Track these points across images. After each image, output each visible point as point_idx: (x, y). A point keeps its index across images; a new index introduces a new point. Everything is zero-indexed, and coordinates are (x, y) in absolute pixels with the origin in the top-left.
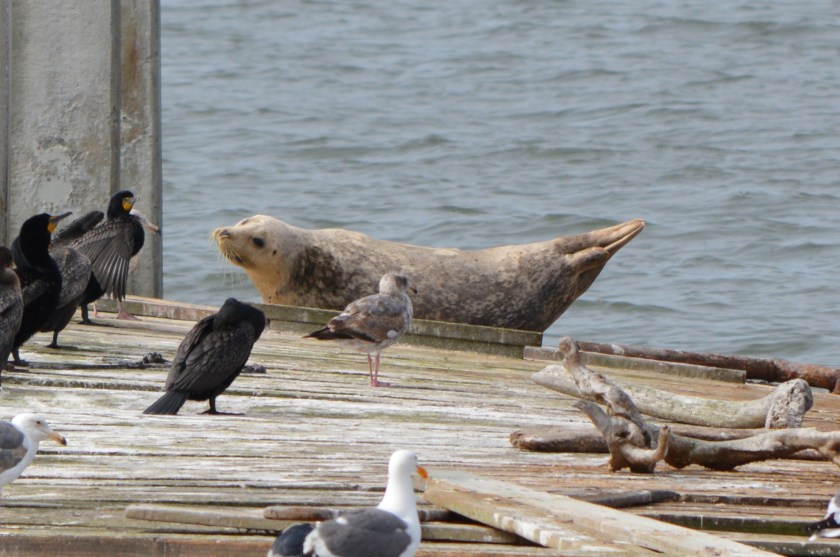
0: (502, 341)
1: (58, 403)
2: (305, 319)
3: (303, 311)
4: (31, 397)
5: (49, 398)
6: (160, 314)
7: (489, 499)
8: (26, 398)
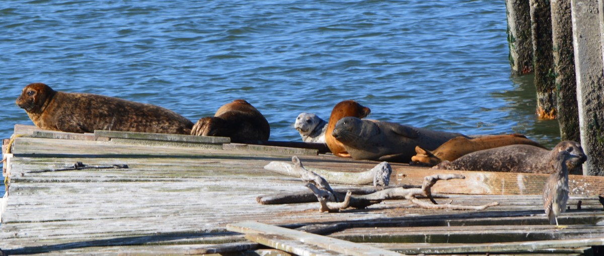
0: (213, 142)
1: (52, 192)
2: (126, 137)
3: (125, 134)
4: (40, 190)
5: (48, 190)
6: (61, 138)
7: (275, 237)
8: (38, 191)
